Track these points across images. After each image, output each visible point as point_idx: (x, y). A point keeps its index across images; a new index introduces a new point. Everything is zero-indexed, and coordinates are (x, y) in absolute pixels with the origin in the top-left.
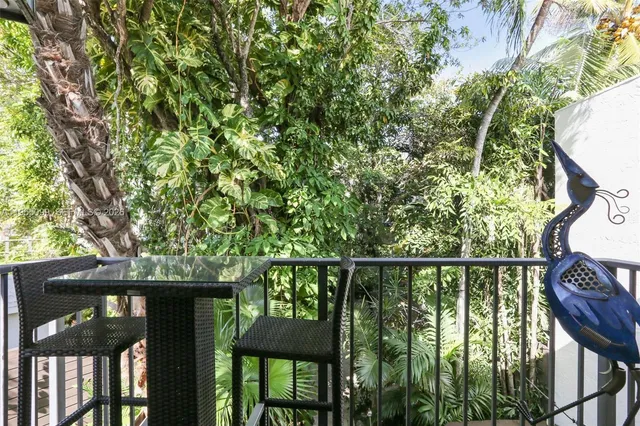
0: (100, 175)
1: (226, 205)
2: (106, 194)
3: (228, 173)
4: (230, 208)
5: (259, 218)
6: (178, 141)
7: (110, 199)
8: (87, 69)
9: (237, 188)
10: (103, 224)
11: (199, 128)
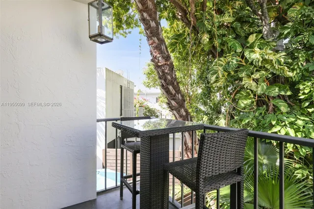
0: (170, 85)
1: (249, 95)
2: (173, 92)
3: (249, 76)
4: (252, 96)
5: (272, 102)
6: (222, 63)
7: (175, 94)
8: (162, 44)
9: (254, 84)
10: (174, 105)
11: (232, 53)
